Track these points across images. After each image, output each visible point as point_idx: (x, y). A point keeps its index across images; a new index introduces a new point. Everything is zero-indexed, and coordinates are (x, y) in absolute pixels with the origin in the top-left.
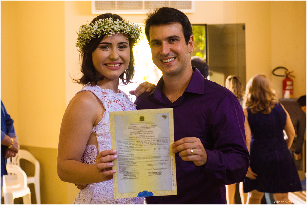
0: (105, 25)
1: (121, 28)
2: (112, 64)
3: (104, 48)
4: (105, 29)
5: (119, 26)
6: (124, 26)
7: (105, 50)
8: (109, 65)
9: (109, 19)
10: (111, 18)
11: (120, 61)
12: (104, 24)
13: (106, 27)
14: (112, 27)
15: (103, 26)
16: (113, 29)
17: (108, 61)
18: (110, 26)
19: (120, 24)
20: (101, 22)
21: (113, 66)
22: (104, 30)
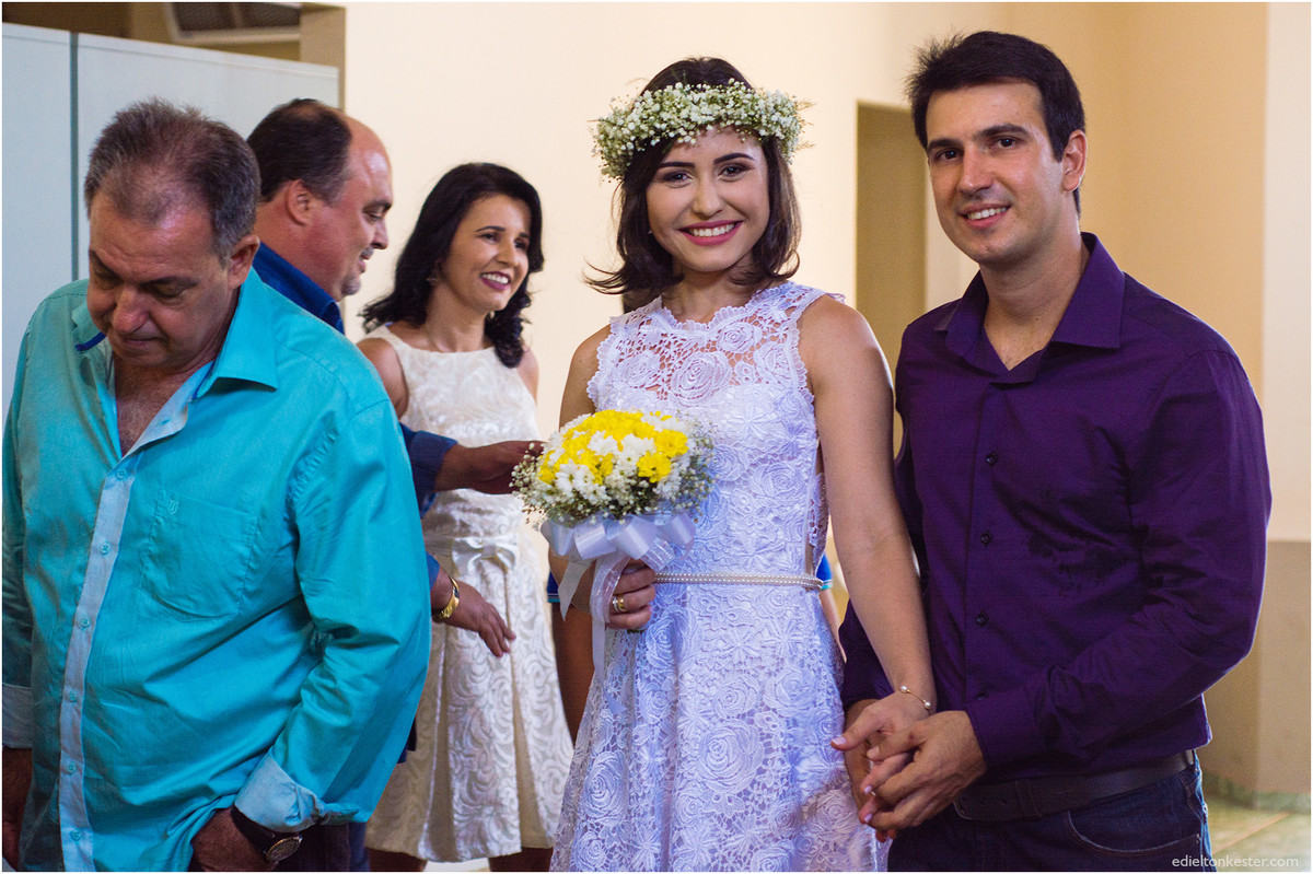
0: (662, 109)
1: (716, 113)
2: (704, 228)
3: (672, 178)
4: (662, 121)
5: (706, 108)
6: (724, 103)
7: (677, 183)
8: (696, 232)
9: (674, 88)
10: (679, 85)
11: (732, 215)
12: (657, 107)
13: (665, 116)
14: (684, 114)
15: (658, 113)
16: (688, 120)
17: (690, 220)
18: (679, 111)
19: (712, 101)
20: (650, 101)
21: (708, 233)
22: (658, 126)
